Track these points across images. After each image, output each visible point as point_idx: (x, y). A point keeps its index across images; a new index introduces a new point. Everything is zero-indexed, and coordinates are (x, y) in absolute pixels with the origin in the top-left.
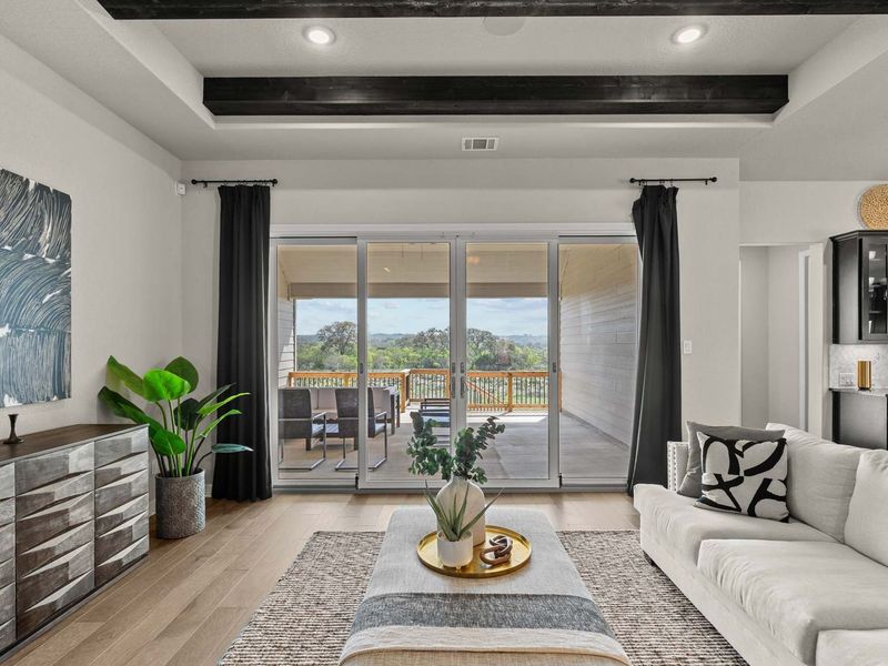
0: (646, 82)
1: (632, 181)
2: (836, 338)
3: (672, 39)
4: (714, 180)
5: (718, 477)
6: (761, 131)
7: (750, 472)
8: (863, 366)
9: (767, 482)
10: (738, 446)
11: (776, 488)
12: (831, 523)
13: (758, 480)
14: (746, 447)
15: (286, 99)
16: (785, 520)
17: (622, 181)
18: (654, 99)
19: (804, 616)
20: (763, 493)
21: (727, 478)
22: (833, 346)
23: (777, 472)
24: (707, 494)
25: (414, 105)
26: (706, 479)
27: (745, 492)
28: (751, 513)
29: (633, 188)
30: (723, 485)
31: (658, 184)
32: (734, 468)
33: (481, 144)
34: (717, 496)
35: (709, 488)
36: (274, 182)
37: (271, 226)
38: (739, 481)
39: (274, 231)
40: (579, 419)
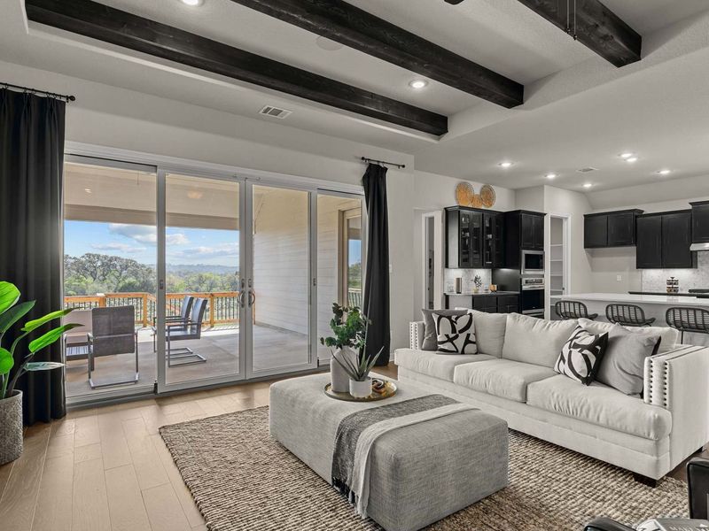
0: (388, 102)
1: (363, 158)
2: (447, 265)
3: (410, 84)
4: (404, 166)
5: (447, 336)
6: (433, 144)
7: (461, 331)
8: (458, 280)
9: (468, 335)
10: (453, 318)
11: (472, 338)
12: (496, 351)
13: (465, 334)
14: (457, 319)
15: (124, 33)
16: (476, 354)
17: (356, 158)
18: (390, 113)
19: (521, 381)
20: (467, 341)
21: (452, 336)
22: (446, 270)
23: (471, 330)
24: (441, 346)
25: (242, 73)
26: (439, 338)
27: (460, 342)
28: (463, 353)
29: (361, 163)
30: (450, 340)
31: (376, 163)
32: (454, 330)
33: (276, 112)
34: (448, 346)
35: (443, 343)
36: (72, 98)
37: (65, 141)
38: (457, 337)
39: (69, 147)
40: (275, 328)
